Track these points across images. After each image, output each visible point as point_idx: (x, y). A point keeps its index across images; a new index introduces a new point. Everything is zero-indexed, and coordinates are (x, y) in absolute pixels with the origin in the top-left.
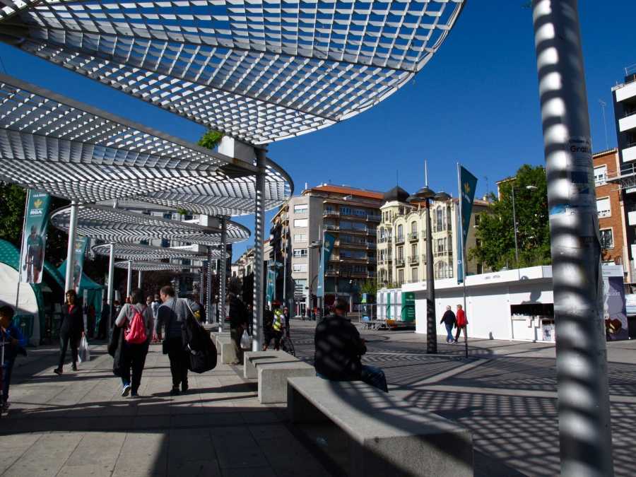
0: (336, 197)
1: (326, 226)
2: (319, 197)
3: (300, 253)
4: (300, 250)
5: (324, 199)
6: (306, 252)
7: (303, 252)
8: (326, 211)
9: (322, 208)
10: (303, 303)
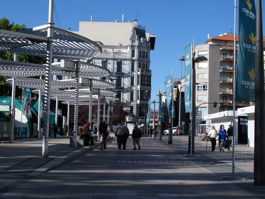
0: (230, 45)
1: (222, 67)
2: (218, 45)
3: (202, 87)
4: (202, 85)
5: (221, 46)
6: (207, 87)
7: (204, 86)
8: (222, 56)
9: (219, 54)
10: (204, 125)
